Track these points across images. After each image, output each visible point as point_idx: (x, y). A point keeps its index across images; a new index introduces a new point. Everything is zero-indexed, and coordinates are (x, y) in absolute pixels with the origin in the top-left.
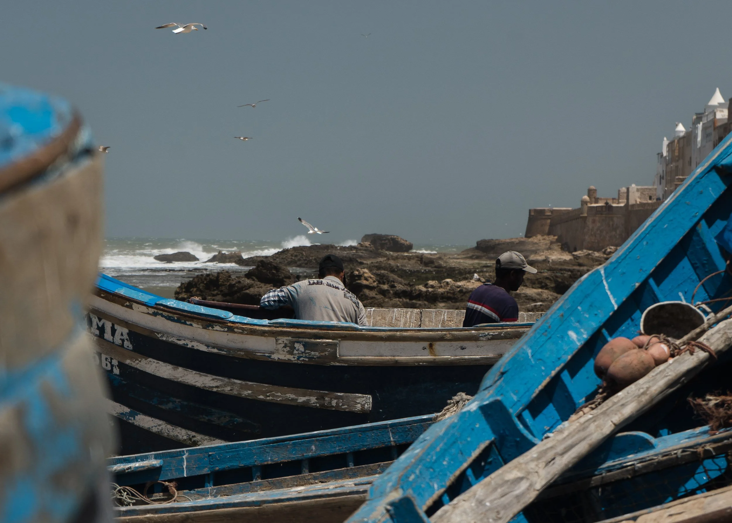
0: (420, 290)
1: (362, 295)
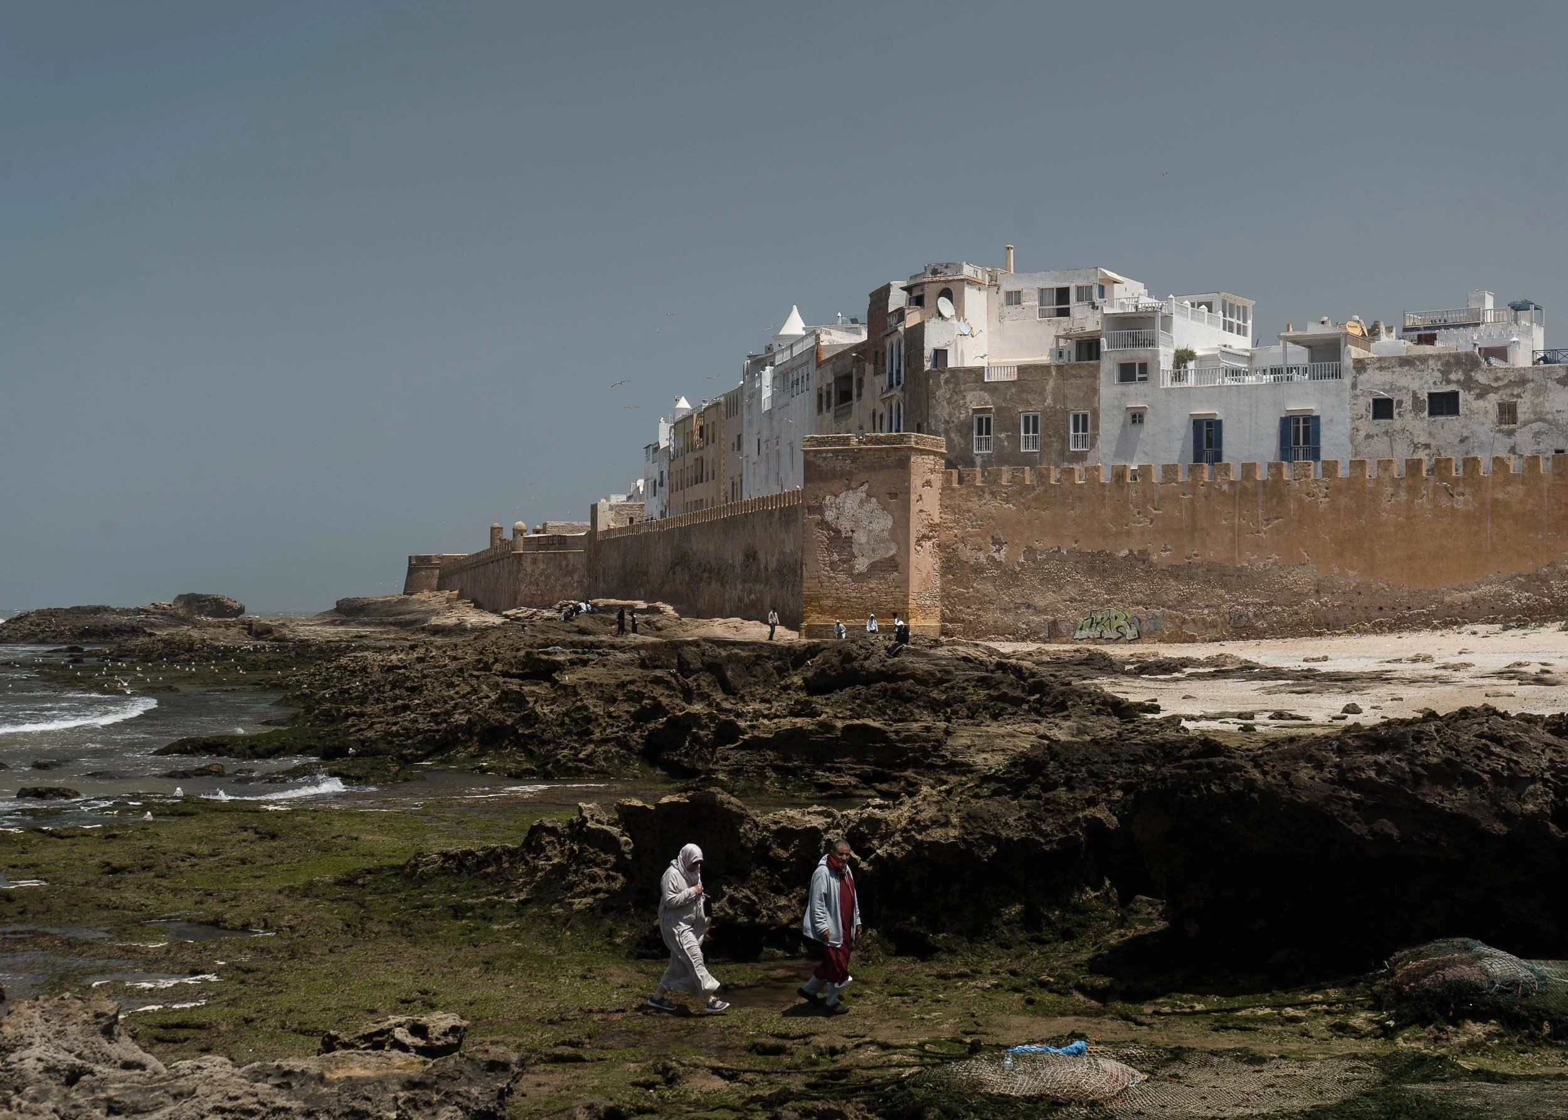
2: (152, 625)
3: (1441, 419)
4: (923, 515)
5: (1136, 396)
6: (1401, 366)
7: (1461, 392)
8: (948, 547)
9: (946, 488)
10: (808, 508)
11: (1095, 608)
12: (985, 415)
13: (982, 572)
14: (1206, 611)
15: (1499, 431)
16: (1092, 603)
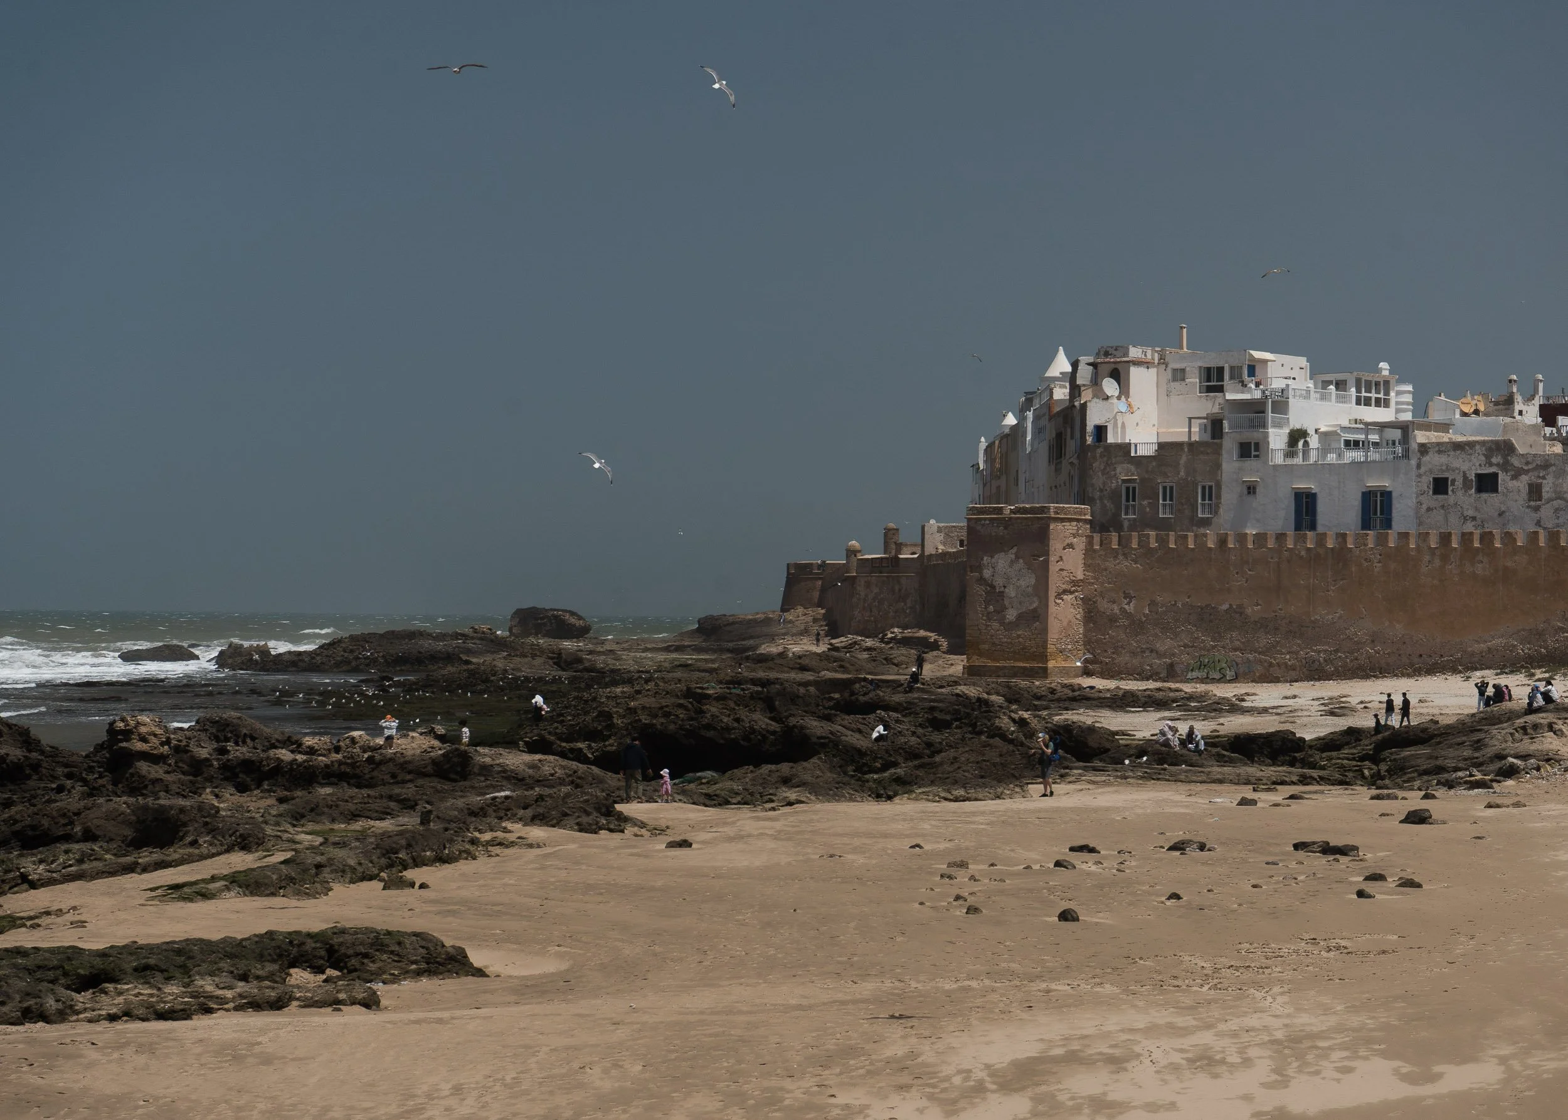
0: (278, 758)
1: (132, 775)
2: (469, 652)
3: (1484, 496)
4: (1065, 573)
5: (1251, 472)
6: (1454, 450)
7: (1500, 472)
8: (1090, 600)
9: (1089, 552)
10: (971, 567)
11: (1203, 652)
12: (1131, 485)
13: (1116, 621)
14: (1288, 657)
15: (1528, 507)
16: (1201, 649)
